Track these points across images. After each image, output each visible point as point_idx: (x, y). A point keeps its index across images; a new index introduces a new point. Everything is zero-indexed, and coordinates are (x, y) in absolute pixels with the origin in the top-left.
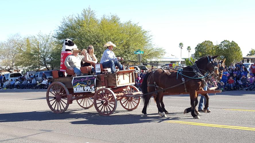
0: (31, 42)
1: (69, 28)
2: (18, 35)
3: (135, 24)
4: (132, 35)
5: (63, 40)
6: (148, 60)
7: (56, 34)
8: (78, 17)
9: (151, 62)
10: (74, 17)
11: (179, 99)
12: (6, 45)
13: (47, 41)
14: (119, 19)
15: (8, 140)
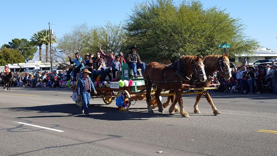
0: (99, 34)
1: (142, 17)
2: (84, 26)
3: (221, 12)
4: (217, 25)
5: (134, 32)
6: (236, 55)
7: (127, 25)
8: (152, 4)
9: (240, 58)
10: (148, 4)
11: (274, 104)
12: (72, 38)
13: (117, 33)
14: (202, 6)
15: (73, 145)
